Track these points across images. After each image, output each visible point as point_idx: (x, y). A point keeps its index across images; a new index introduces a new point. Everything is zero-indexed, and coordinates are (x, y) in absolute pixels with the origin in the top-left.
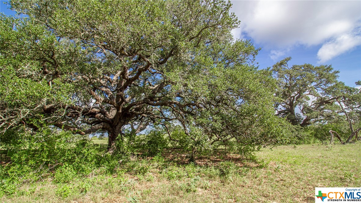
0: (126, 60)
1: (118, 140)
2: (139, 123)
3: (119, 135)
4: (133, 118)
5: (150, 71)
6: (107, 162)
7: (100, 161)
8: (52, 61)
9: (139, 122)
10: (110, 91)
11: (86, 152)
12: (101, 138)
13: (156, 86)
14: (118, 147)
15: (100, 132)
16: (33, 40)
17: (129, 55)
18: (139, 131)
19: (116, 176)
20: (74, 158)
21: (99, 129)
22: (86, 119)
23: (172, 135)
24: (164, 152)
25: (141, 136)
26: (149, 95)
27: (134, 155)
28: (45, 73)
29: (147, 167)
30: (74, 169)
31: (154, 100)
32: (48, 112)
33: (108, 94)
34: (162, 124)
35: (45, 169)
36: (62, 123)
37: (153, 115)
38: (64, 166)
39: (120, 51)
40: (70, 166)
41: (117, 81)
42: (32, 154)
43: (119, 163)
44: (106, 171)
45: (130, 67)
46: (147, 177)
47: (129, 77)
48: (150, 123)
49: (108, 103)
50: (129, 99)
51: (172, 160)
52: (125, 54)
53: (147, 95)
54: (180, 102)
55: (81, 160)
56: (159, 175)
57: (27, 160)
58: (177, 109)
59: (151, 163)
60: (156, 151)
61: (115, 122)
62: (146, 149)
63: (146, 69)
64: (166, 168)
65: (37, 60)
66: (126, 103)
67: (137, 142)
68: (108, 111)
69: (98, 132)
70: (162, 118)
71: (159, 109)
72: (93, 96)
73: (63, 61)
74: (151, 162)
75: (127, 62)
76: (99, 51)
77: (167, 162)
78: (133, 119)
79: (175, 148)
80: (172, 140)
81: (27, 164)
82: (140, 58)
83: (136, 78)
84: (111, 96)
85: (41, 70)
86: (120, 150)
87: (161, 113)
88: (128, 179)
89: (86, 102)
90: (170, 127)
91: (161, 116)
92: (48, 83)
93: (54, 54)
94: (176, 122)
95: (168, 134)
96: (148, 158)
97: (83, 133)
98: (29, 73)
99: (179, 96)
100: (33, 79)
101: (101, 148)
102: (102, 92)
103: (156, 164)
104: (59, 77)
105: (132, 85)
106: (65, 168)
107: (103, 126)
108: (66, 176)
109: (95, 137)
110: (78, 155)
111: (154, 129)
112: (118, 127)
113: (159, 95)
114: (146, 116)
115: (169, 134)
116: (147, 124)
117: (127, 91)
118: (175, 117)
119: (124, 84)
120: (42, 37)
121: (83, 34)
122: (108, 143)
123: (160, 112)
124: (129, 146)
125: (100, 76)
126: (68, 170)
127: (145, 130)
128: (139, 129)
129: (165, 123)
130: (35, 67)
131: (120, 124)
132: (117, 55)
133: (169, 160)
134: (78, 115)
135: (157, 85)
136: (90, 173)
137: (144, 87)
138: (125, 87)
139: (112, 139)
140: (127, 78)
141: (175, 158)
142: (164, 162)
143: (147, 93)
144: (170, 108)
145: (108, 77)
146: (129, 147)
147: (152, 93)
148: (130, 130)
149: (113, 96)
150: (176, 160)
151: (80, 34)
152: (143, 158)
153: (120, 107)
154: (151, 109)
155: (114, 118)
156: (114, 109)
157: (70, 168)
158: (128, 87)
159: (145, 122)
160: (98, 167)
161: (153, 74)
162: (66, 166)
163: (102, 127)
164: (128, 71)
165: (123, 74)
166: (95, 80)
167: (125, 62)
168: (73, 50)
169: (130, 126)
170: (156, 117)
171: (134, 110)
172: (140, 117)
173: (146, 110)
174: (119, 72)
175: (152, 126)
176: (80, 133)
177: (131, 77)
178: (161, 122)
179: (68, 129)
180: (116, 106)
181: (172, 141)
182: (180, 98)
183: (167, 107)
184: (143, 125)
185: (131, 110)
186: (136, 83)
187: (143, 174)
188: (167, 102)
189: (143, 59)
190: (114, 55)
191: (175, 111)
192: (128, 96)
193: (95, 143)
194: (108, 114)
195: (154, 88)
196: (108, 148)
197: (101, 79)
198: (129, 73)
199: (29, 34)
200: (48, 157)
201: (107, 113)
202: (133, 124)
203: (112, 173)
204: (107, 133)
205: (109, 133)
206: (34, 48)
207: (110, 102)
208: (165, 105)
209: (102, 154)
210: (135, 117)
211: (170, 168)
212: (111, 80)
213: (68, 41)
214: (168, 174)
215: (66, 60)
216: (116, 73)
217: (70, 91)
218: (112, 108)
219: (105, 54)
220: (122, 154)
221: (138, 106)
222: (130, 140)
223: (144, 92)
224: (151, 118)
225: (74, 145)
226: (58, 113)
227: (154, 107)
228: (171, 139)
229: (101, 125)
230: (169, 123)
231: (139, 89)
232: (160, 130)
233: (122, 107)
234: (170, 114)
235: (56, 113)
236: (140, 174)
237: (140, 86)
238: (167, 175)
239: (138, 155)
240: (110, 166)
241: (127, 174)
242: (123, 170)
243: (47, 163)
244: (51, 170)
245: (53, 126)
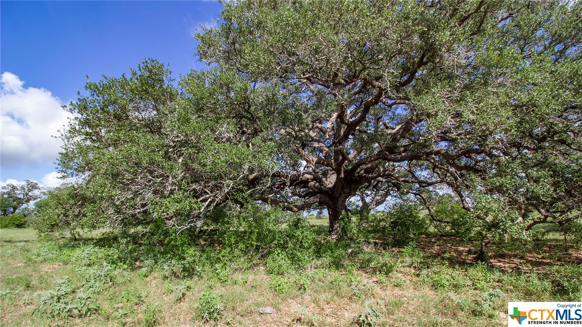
0: (344, 94)
1: (342, 219)
2: (374, 193)
3: (343, 212)
4: (363, 186)
5: (384, 103)
6: (330, 251)
7: (320, 249)
8: (249, 116)
9: (374, 191)
10: (324, 146)
11: (300, 234)
12: (319, 217)
13: (398, 128)
14: (344, 230)
15: (317, 209)
16: (226, 93)
17: (348, 83)
18: (375, 206)
19: (344, 273)
20: (287, 242)
21: (314, 203)
22: (298, 191)
23: (436, 211)
24: (422, 241)
25: (378, 214)
26: (387, 144)
27: (369, 243)
28: (243, 133)
29: (393, 264)
30: (288, 258)
31: (396, 153)
32: (253, 183)
33: (321, 151)
34: (414, 194)
35: (256, 255)
36: (270, 196)
37: (396, 178)
38: (277, 253)
39: (333, 81)
40: (283, 253)
41: (333, 129)
42: (241, 236)
43: (347, 253)
44: (330, 264)
45: (351, 103)
46: (394, 280)
47: (351, 120)
48: (391, 192)
49: (323, 164)
50: (353, 156)
51: (439, 255)
52: (340, 83)
53: (383, 144)
54: (447, 150)
55: (295, 245)
56: (415, 279)
57: (237, 242)
58: (442, 165)
59: (398, 258)
60: (407, 238)
61: (335, 193)
62: (388, 234)
63: (377, 100)
64: (428, 267)
65: (233, 118)
66: (350, 161)
67: (372, 224)
68: (324, 177)
69: (314, 209)
70: (412, 182)
71: (406, 168)
72: (301, 156)
73: (261, 114)
74: (398, 256)
75: (346, 96)
76: (303, 90)
77: (428, 257)
78: (364, 187)
79: (442, 236)
80: (435, 220)
81: (237, 247)
82: (366, 82)
83: (362, 118)
84: (326, 153)
85: (238, 129)
86: (346, 235)
87: (412, 173)
88: (364, 280)
89: (295, 165)
90: (430, 198)
91: (412, 178)
92: (248, 146)
93: (249, 106)
94: (443, 189)
95: (427, 211)
96: (394, 249)
97: (295, 209)
98: (226, 135)
99: (443, 139)
100: (232, 142)
101: (319, 231)
102: (314, 149)
103: (408, 260)
104: (259, 135)
105: (357, 133)
106: (278, 255)
107: (320, 199)
108: (280, 266)
109: (311, 215)
110: (290, 240)
111: (398, 201)
112: (340, 202)
113: (405, 142)
114: (384, 180)
115: (430, 211)
116: (387, 194)
117: (349, 144)
118: (439, 179)
119: (344, 132)
120: (234, 86)
121: (279, 67)
122: (328, 225)
123: (409, 171)
124: (360, 230)
125: (308, 125)
126: (281, 259)
127: (384, 205)
128: (374, 203)
129: (419, 190)
130: (232, 127)
131: (343, 195)
132: (328, 87)
133: (432, 255)
134: (284, 184)
135: (400, 126)
136: (309, 265)
137: (376, 131)
138: (346, 137)
139: (334, 218)
140: (347, 121)
141: (444, 252)
142: (423, 257)
143: (382, 142)
144: (428, 164)
145: (320, 126)
146: (359, 231)
147: (391, 140)
148: (360, 204)
149: (329, 154)
150: (447, 255)
151: (276, 69)
152: (385, 249)
153: (341, 169)
154: (391, 168)
155: (334, 186)
156: (333, 174)
157: (283, 256)
158: (350, 136)
159: (383, 190)
160: (318, 257)
161: (390, 106)
162: (279, 253)
163: (318, 200)
164: (349, 112)
165: (341, 117)
166: (302, 133)
167: (342, 96)
168: (270, 96)
169: (359, 198)
170: (403, 181)
171: (363, 172)
172: (374, 182)
173: (383, 171)
174: (335, 115)
175: (395, 197)
176: (291, 209)
177: (353, 119)
178: (411, 189)
179: (277, 204)
180: (334, 167)
181: (435, 223)
182: (447, 144)
183: (422, 162)
184: (381, 195)
185: (359, 173)
186: (364, 128)
187: (386, 274)
188: (421, 152)
189: (371, 84)
190: (326, 90)
191: (438, 168)
192: (352, 151)
193: (311, 224)
194: (326, 182)
195: (394, 131)
196: (330, 231)
197: (311, 129)
198: (351, 113)
199: (221, 87)
200: (257, 240)
201: (324, 179)
202: (364, 195)
203: (337, 268)
204: (326, 210)
205: (328, 210)
206: (228, 104)
207: (325, 163)
208: (418, 158)
209: (320, 238)
210: (366, 184)
211: (435, 269)
212: (324, 130)
213: (264, 85)
214: (432, 279)
215: (264, 112)
216: (331, 117)
217: (272, 152)
218: (329, 171)
219: (313, 92)
220: (350, 240)
221: (369, 165)
222: (361, 220)
223: (377, 142)
224: (393, 183)
225: (284, 226)
226: (263, 183)
227: (396, 164)
228: (434, 219)
229: (317, 197)
230: (427, 190)
231: (368, 137)
232: (410, 203)
233: (344, 168)
234: (428, 174)
235: (261, 183)
236: (381, 273)
237: (369, 132)
238: (431, 281)
239: (376, 244)
240: (333, 257)
241: (360, 272)
242: (353, 265)
243: (257, 248)
244: (262, 256)
245: (260, 202)
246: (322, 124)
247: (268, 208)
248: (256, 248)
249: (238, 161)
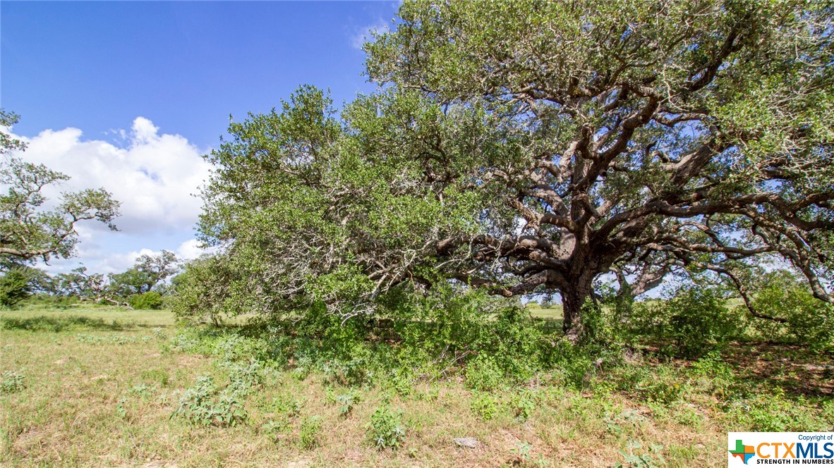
0: (588, 110)
1: (586, 310)
2: (641, 268)
3: (588, 299)
4: (622, 257)
5: (660, 121)
6: (565, 360)
7: (549, 355)
8: (439, 155)
9: (641, 265)
10: (555, 194)
11: (518, 331)
12: (545, 306)
13: (684, 160)
14: (589, 327)
15: (543, 293)
16: (406, 123)
17: (595, 93)
18: (643, 290)
19: (590, 395)
20: (496, 343)
21: (539, 284)
22: (512, 264)
23: (758, 301)
24: (733, 351)
25: (649, 304)
26: (665, 187)
27: (633, 350)
28: (431, 180)
29: (677, 387)
30: (499, 366)
31: (683, 201)
32: (444, 253)
33: (550, 203)
34: (715, 270)
35: (450, 359)
36: (469, 272)
37: (683, 244)
38: (481, 358)
39: (570, 91)
40: (490, 358)
41: (569, 167)
42: (428, 330)
43: (594, 365)
44: (566, 380)
45: (598, 126)
46: (679, 413)
47: (600, 152)
48: (673, 268)
49: (553, 223)
50: (604, 209)
51: (765, 376)
52: (581, 95)
53: (658, 188)
54: (782, 193)
55: (509, 348)
56: (719, 414)
57: (422, 339)
58: (771, 220)
59: (687, 378)
60: (703, 345)
61: (574, 268)
62: (667, 337)
63: (647, 116)
64: (744, 396)
65: (416, 159)
66: (599, 218)
67: (639, 319)
68: (555, 244)
69: (539, 292)
70: (713, 251)
71: (700, 226)
72: (518, 211)
73: (456, 151)
74: (687, 374)
75: (591, 114)
76: (520, 109)
77: (745, 379)
78: (623, 259)
79: (771, 343)
80: (758, 316)
81: (422, 346)
82: (626, 89)
83: (621, 147)
84: (558, 206)
85: (423, 175)
86: (593, 336)
87: (712, 235)
88: (624, 410)
89: (507, 226)
90: (747, 277)
91: (712, 244)
92: (438, 199)
93: (439, 141)
94: (772, 262)
95: (741, 301)
96: (678, 362)
97: (508, 292)
98: (407, 184)
99: (773, 175)
100: (414, 194)
101: (548, 328)
102: (539, 200)
103: (706, 382)
104: (453, 182)
105: (610, 171)
106: (483, 361)
107: (548, 277)
108: (486, 378)
109: (533, 302)
110: (502, 339)
111: (687, 282)
112: (582, 283)
113: (698, 183)
114: (660, 248)
115: (747, 300)
116: (665, 271)
117: (597, 190)
118: (764, 246)
119: (589, 172)
120: (417, 113)
121: (484, 79)
122: (562, 318)
123: (706, 232)
124: (616, 328)
125: (528, 164)
126: (487, 367)
127: (661, 286)
128: (642, 285)
129: (726, 265)
130: (414, 173)
131: (587, 272)
132: (562, 103)
133: (752, 377)
134: (493, 254)
135: (689, 157)
136: (531, 379)
137: (644, 168)
138: (592, 179)
139: (572, 307)
140: (593, 154)
141: (776, 372)
142: (735, 379)
143: (655, 185)
144: (744, 219)
145: (548, 163)
146: (616, 330)
147: (672, 180)
148: (617, 286)
149: (563, 207)
150: (781, 377)
151: (479, 82)
152: (661, 361)
153: (584, 231)
154: (672, 227)
155: (572, 258)
156: (569, 238)
157: (491, 363)
158: (599, 178)
159: (659, 264)
160: (547, 367)
161: (671, 125)
162: (484, 359)
163: (546, 279)
164: (596, 138)
165: (583, 148)
166: (520, 176)
167: (585, 115)
168: (470, 123)
169: (614, 276)
170: (695, 249)
171: (621, 234)
172: (640, 251)
173: (658, 232)
174: (573, 145)
175: (680, 275)
176: (502, 293)
177: (604, 150)
178: (710, 262)
179: (480, 284)
180: (572, 228)
181: (757, 321)
182: (780, 183)
183: (732, 216)
184: (653, 273)
185: (614, 236)
186: (623, 163)
187: (665, 403)
188: (729, 200)
189: (636, 91)
190: (556, 106)
191: (762, 225)
192: (601, 202)
193: (535, 316)
194: (558, 250)
195: (677, 166)
196: (565, 329)
197: (533, 170)
198: (600, 140)
199: (399, 116)
200: (452, 338)
201: (554, 246)
202: (624, 272)
203: (579, 387)
204: (558, 294)
205: (562, 295)
206: (409, 139)
207: (557, 221)
208: (724, 209)
209: (550, 339)
210: (628, 254)
211: (759, 399)
212: (555, 169)
213: (460, 108)
214: (752, 416)
215: (461, 147)
216: (566, 149)
217: (474, 206)
218: (563, 234)
219: (535, 111)
220: (600, 344)
221: (633, 224)
222: (619, 312)
223: (646, 185)
224: (676, 253)
225: (492, 318)
226: (459, 253)
227: (682, 220)
228: (755, 315)
229: (544, 275)
230: (741, 263)
231: (631, 177)
232: (710, 287)
233: (589, 229)
234: (742, 237)
235: (456, 254)
236: (655, 400)
237: (632, 168)
238: (750, 420)
239: (645, 352)
240: (572, 370)
241: (618, 396)
242: (606, 385)
243: (452, 348)
244: (458, 361)
245: (454, 280)
246: (551, 160)
247: (467, 290)
248: (450, 349)
249: (424, 221)
